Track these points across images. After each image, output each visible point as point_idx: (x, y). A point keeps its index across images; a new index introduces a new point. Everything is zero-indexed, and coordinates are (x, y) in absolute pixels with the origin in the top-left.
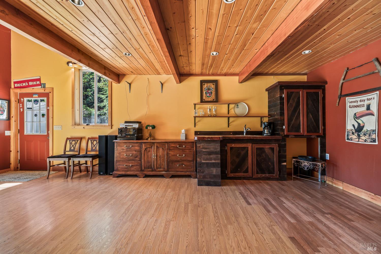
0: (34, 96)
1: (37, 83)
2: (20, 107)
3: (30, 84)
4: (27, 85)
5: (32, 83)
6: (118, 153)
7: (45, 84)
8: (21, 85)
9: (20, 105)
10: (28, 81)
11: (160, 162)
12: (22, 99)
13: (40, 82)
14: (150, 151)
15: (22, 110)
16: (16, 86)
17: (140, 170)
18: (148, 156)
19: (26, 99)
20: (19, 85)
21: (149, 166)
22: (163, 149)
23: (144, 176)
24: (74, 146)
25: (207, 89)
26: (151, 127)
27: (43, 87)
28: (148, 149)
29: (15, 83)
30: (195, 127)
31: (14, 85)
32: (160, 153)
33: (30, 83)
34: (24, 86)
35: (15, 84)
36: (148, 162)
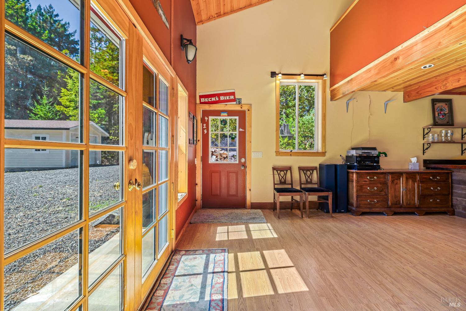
0: (222, 114)
1: (231, 98)
2: (204, 128)
3: (221, 99)
4: (218, 99)
5: (224, 98)
6: (360, 187)
7: (240, 99)
8: (210, 100)
9: (204, 125)
10: (219, 95)
11: (410, 197)
12: (206, 118)
13: (235, 97)
14: (398, 184)
15: (205, 131)
16: (202, 101)
17: (386, 206)
18: (395, 189)
19: (211, 118)
20: (206, 100)
21: (396, 201)
22: (412, 181)
23: (393, 213)
24: (284, 177)
25: (439, 110)
26: (384, 155)
27: (238, 103)
28: (396, 180)
29: (201, 97)
30: (424, 154)
31: (200, 100)
32: (409, 186)
33: (221, 97)
34: (214, 101)
35: (202, 99)
36: (396, 197)
